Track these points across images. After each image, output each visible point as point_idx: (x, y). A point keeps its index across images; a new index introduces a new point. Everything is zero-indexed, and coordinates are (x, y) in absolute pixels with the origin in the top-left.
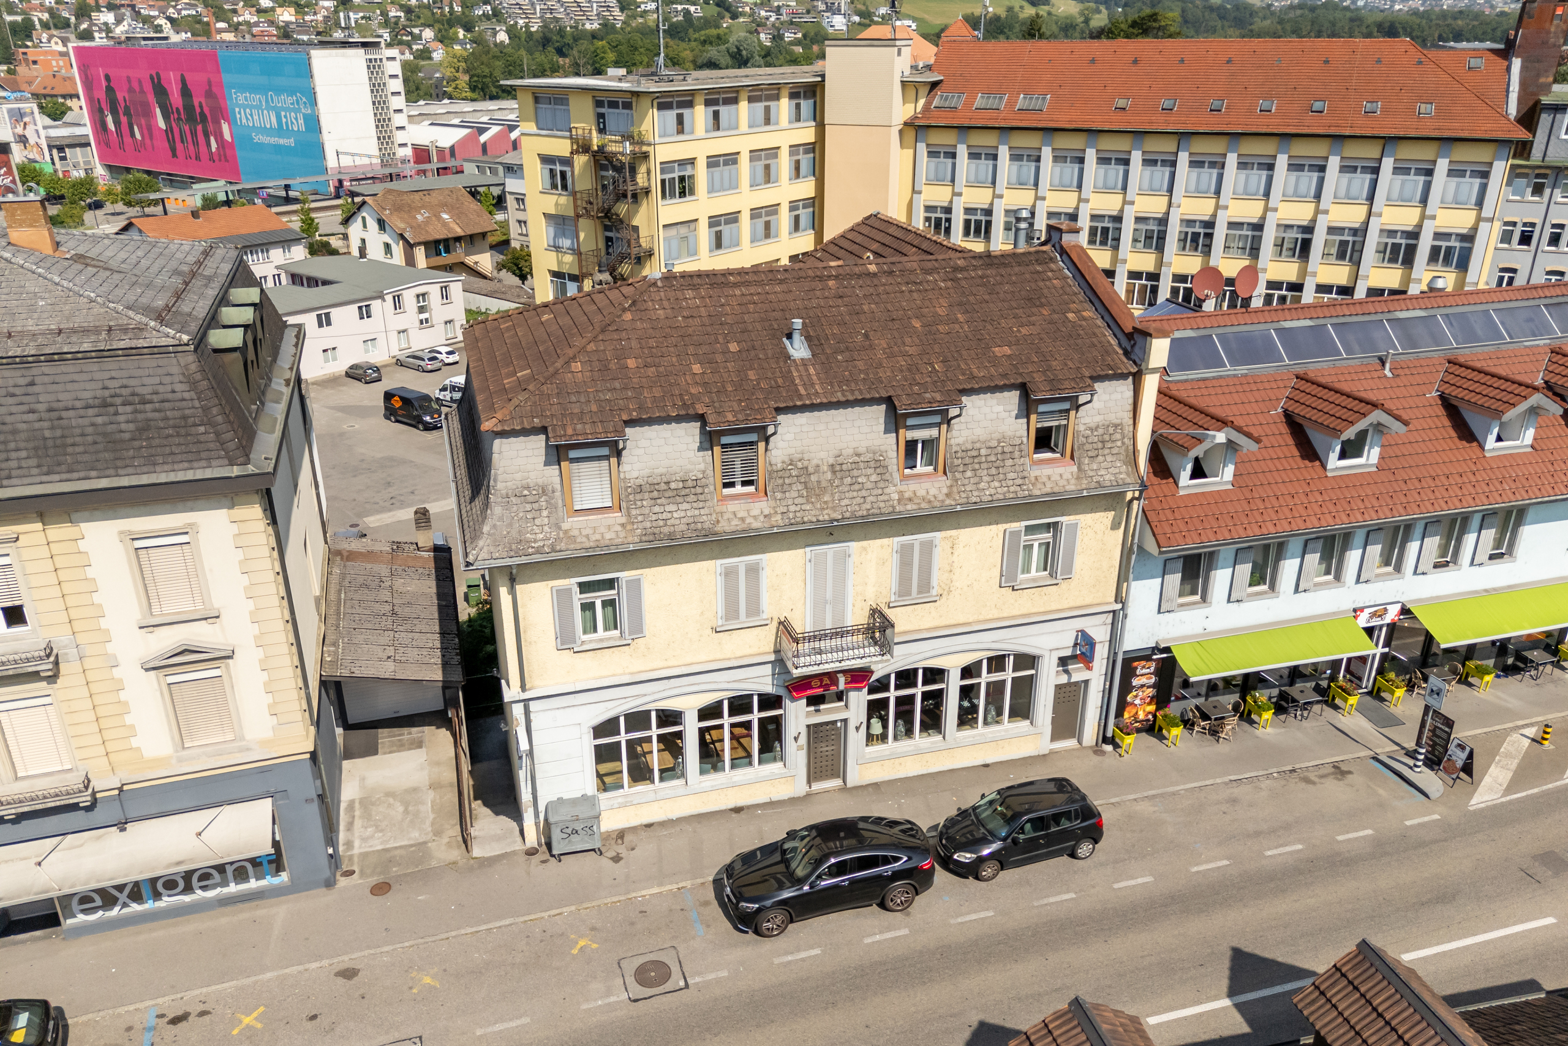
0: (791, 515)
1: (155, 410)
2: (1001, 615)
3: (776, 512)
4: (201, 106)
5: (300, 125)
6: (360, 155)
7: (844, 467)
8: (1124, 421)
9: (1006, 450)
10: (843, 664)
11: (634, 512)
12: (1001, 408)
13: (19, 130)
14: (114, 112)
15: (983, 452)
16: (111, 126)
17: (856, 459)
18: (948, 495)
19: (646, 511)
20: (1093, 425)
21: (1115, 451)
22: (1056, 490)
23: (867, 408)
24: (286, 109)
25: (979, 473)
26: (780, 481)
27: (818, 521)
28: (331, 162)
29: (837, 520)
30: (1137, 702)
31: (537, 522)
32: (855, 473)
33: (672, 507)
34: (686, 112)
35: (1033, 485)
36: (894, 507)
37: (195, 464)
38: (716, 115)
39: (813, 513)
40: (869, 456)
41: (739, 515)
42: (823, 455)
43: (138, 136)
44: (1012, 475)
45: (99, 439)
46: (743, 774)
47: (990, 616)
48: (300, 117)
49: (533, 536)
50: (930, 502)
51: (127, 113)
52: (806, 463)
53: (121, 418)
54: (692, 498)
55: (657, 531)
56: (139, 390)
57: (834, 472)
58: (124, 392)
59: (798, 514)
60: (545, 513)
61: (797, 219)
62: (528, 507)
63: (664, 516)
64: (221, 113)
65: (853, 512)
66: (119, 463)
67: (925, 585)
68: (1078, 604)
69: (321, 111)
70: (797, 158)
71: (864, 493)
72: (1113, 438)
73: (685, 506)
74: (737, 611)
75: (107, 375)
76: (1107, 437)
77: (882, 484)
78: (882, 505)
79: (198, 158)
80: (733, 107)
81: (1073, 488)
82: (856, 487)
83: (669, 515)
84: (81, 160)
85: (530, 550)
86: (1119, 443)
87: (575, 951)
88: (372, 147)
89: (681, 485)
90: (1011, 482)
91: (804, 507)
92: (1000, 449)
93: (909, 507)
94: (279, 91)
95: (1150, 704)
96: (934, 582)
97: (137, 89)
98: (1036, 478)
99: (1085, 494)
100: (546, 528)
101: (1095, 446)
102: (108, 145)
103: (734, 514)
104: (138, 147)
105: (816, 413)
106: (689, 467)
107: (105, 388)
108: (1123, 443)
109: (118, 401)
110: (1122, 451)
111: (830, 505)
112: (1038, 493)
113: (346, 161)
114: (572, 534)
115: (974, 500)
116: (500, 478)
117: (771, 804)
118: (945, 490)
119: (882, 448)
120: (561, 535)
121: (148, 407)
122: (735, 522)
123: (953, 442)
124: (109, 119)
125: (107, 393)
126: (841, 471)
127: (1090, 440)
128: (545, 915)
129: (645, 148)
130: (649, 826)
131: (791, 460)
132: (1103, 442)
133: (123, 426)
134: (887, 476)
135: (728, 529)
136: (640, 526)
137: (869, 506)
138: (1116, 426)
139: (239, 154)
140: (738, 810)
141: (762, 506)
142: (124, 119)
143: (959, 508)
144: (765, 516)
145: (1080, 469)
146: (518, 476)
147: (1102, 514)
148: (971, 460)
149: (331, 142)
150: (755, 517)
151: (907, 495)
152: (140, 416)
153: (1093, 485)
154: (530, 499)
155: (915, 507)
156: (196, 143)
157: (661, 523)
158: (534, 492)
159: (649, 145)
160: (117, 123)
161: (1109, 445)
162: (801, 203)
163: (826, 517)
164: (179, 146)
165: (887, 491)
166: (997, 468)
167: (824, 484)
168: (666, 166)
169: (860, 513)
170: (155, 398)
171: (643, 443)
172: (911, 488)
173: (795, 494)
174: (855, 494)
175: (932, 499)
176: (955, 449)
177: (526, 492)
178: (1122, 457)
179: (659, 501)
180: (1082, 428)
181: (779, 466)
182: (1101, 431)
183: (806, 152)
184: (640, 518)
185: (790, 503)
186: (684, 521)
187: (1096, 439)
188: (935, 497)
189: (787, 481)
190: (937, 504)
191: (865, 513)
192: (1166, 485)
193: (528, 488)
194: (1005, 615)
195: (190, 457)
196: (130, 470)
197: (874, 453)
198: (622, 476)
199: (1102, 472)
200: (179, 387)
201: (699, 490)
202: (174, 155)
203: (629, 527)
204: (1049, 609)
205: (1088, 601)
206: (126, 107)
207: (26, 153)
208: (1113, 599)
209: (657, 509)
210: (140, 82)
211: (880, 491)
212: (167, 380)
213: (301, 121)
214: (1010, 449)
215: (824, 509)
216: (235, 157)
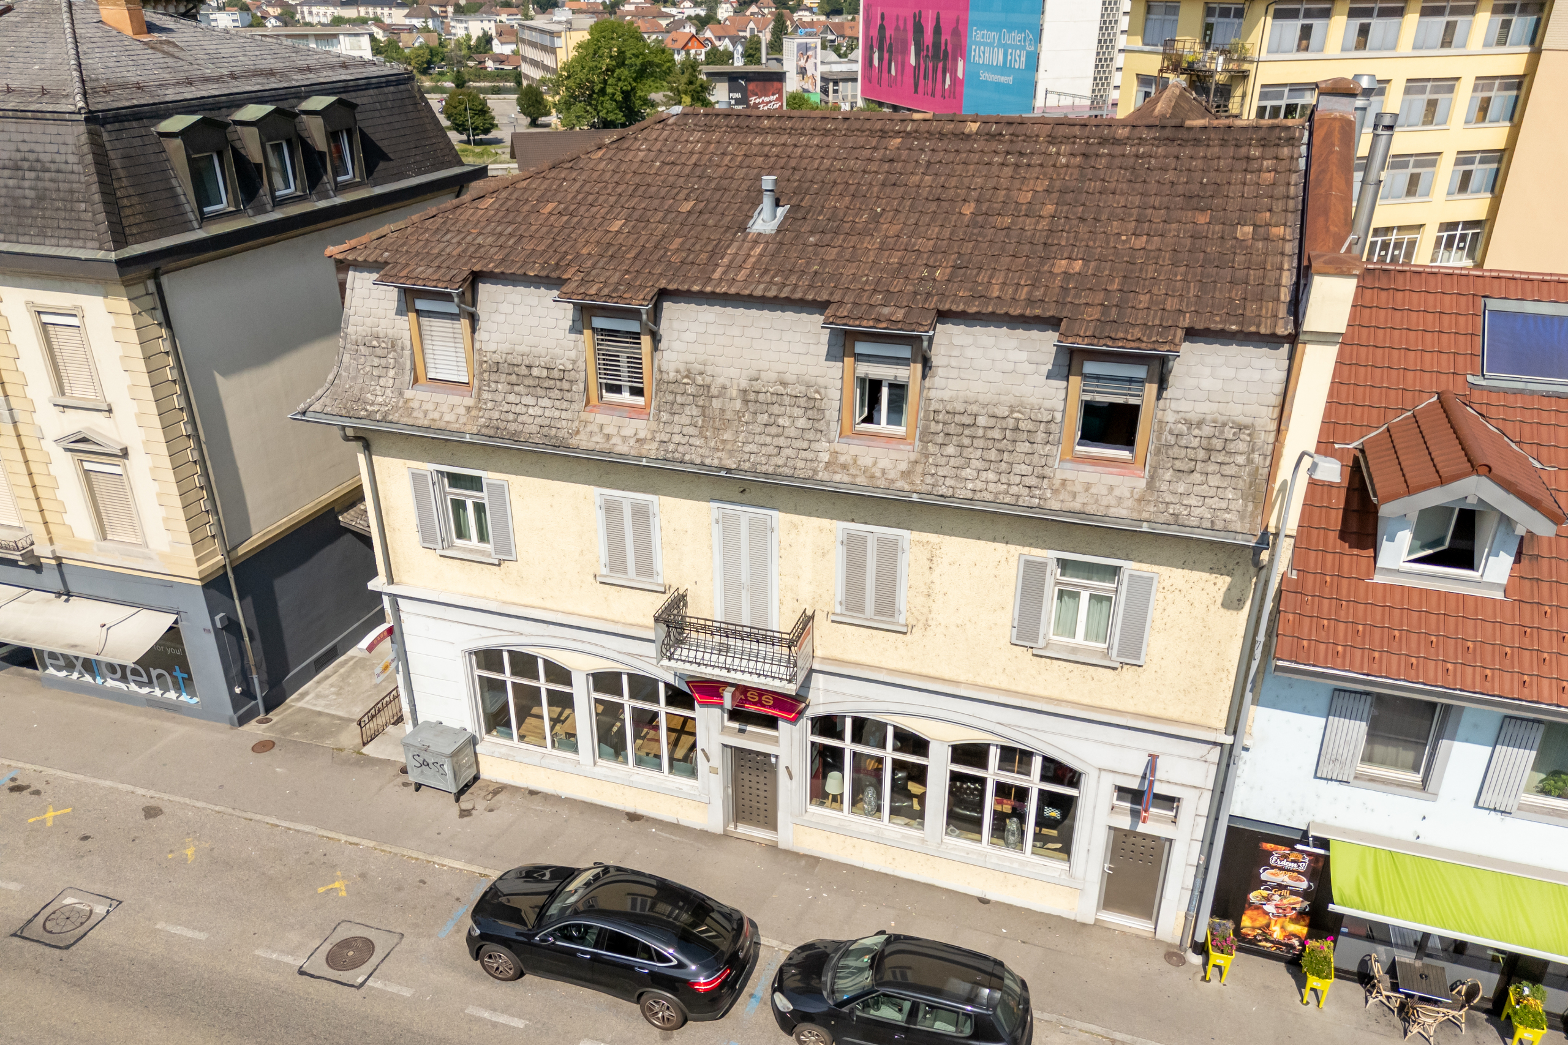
0: (671, 447)
1: (51, 180)
2: (1013, 688)
3: (653, 439)
4: (946, 44)
5: (1021, 63)
6: (1066, 94)
7: (761, 397)
8: (1259, 423)
9: (1022, 425)
10: (732, 674)
11: (486, 395)
12: (1023, 356)
13: (802, 63)
14: (881, 50)
15: (982, 421)
16: (876, 63)
17: (780, 389)
18: (905, 474)
19: (499, 397)
20: (1194, 417)
21: (1229, 470)
22: (1090, 509)
23: (804, 315)
24: (1015, 47)
25: (966, 452)
26: (670, 398)
27: (703, 464)
28: (1039, 102)
29: (729, 470)
30: (1270, 908)
31: (382, 382)
32: (776, 409)
33: (530, 400)
34: (1317, 24)
35: (1056, 492)
36: (815, 471)
37: (75, 243)
38: (1364, 31)
39: (701, 451)
40: (798, 390)
41: (606, 431)
42: (733, 373)
43: (893, 72)
44: (1024, 469)
45: (9, 202)
46: (645, 775)
47: (994, 683)
48: (1024, 53)
49: (372, 398)
50: (872, 477)
51: (890, 51)
52: (708, 380)
53: (27, 184)
54: (556, 394)
55: (502, 425)
56: (42, 157)
57: (746, 402)
58: (32, 156)
59: (681, 449)
60: (391, 373)
61: (1467, 176)
62: (376, 362)
63: (519, 409)
64: (960, 50)
65: (754, 465)
66: (21, 230)
67: (887, 605)
68: (1153, 712)
69: (1043, 49)
70: (1486, 94)
71: (782, 442)
72: (1231, 447)
73: (545, 402)
74: (624, 562)
75: (20, 137)
76: (1218, 444)
77: (810, 435)
78: (800, 464)
79: (933, 95)
80: (1393, 21)
81: (1124, 513)
82: (773, 430)
83: (524, 410)
84: (849, 94)
85: (363, 413)
86: (1241, 460)
87: (321, 890)
88: (1085, 87)
89: (545, 373)
90: (1017, 479)
91: (692, 441)
92: (1011, 423)
93: (837, 478)
94: (1011, 28)
95: (1295, 921)
96: (902, 603)
97: (902, 27)
98: (1064, 482)
99: (1145, 527)
100: (388, 391)
101: (1191, 453)
102: (870, 81)
103: (601, 427)
104: (892, 82)
105: (729, 310)
106: (558, 351)
107: (18, 150)
108: (1250, 461)
109: (26, 165)
110: (1245, 473)
111: (729, 447)
112: (1056, 506)
113: (1052, 101)
114: (411, 404)
115: (943, 490)
116: (352, 320)
117: (675, 827)
118: (903, 466)
119: (820, 381)
120: (401, 404)
121: (47, 175)
122: (598, 438)
123: (933, 394)
124: (876, 56)
125: (19, 156)
126: (756, 402)
127: (1183, 442)
128: (344, 838)
129: (1246, 66)
130: (533, 793)
131: (689, 371)
132: (1209, 450)
133: (28, 193)
134: (822, 425)
135: (584, 445)
136: (487, 414)
137: (780, 463)
138: (1241, 428)
139: (967, 91)
140: (633, 817)
141: (640, 427)
142: (886, 56)
143: (915, 497)
144: (638, 441)
145: (1151, 485)
146: (369, 321)
147: (1205, 576)
148: (959, 430)
149: (1044, 80)
150: (625, 439)
151: (842, 459)
152: (40, 184)
153: (1162, 518)
154: (379, 351)
155: (846, 479)
156: (934, 80)
157: (511, 417)
158: (383, 345)
159: (1252, 62)
160: (880, 59)
161: (1220, 458)
162: (1478, 156)
163: (716, 462)
164: (922, 82)
165: (815, 446)
166: (1002, 451)
167: (729, 415)
168: (1268, 91)
169: (764, 469)
170: (53, 167)
171: (505, 308)
172: (850, 450)
173: (686, 420)
174: (768, 440)
175: (878, 474)
176: (934, 406)
177: (375, 343)
178: (1240, 484)
179: (516, 388)
180: (1170, 417)
181: (672, 376)
182: (1207, 431)
183: (1507, 87)
184: (490, 405)
185: (677, 429)
186: (538, 421)
187: (1195, 443)
188: (883, 471)
189: (679, 399)
190: (882, 483)
191: (771, 470)
192: (1352, 558)
193: (377, 338)
194: (1020, 689)
195: (72, 234)
196: (27, 239)
197: (808, 386)
198: (477, 345)
199: (1193, 501)
200: (72, 159)
201: (565, 385)
202: (916, 91)
203: (474, 413)
204: (1098, 703)
205: (1173, 712)
206: (891, 44)
207: (803, 83)
208: (1223, 725)
209: (512, 398)
210: (905, 21)
211: (805, 445)
212: (63, 149)
213: (1023, 59)
214: (1030, 426)
215: (718, 450)
216: (961, 94)
